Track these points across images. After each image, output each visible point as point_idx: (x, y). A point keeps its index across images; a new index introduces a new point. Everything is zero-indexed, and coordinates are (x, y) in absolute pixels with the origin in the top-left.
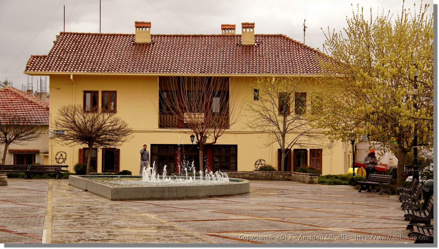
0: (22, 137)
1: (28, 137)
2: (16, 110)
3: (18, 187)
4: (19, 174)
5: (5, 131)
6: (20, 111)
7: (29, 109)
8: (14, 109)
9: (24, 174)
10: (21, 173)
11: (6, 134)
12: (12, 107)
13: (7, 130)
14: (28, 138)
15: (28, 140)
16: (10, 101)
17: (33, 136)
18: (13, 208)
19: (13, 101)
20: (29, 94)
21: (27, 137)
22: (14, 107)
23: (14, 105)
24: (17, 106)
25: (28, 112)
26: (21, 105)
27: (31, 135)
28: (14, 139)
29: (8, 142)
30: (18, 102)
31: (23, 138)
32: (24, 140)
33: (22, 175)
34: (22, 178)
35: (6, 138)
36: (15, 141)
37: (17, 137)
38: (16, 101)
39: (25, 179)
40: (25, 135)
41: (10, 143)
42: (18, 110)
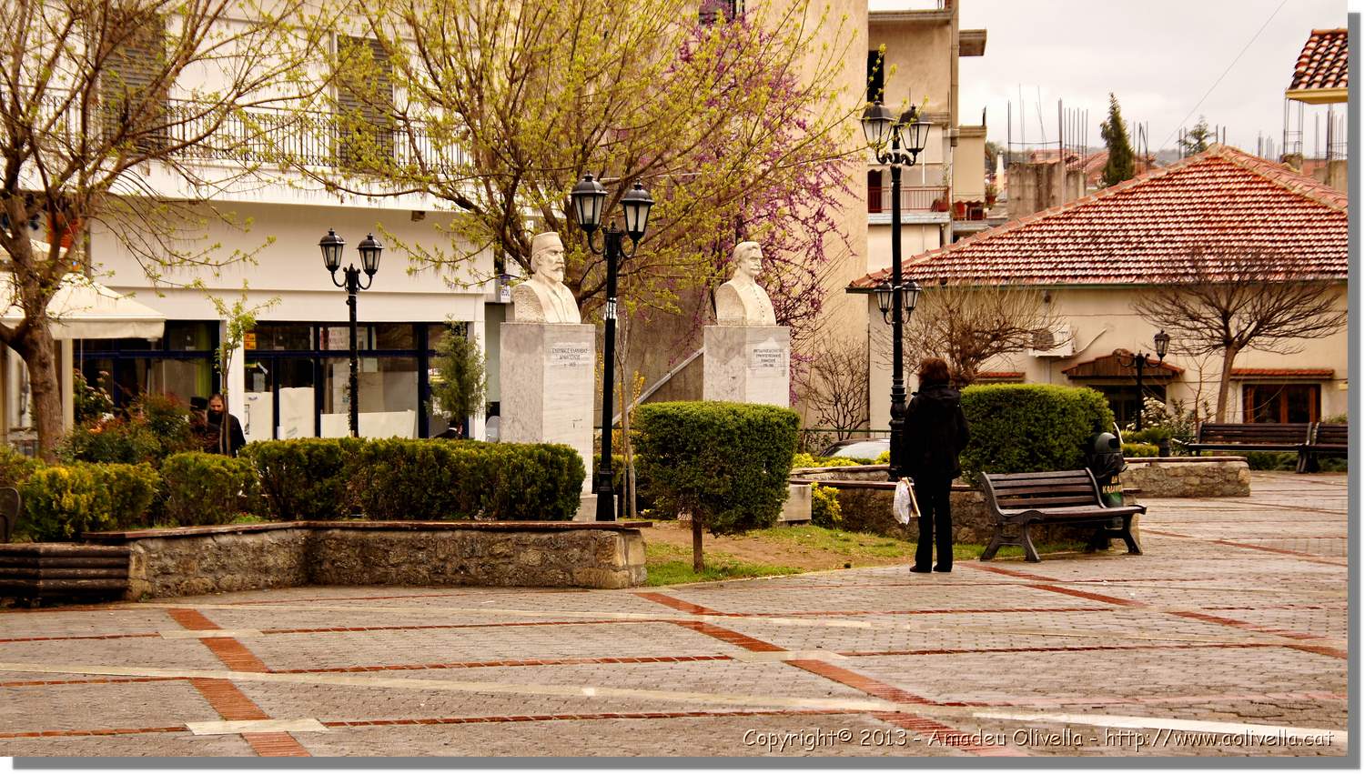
0: (1285, 323)
1: (1303, 325)
2: (1248, 228)
3: (1292, 502)
4: (1273, 457)
5: (1224, 303)
6: (1263, 231)
7: (1295, 224)
8: (1242, 225)
9: (1294, 455)
10: (1282, 454)
11: (1226, 316)
12: (1235, 218)
13: (1229, 303)
14: (1304, 329)
15: (1304, 334)
16: (1227, 199)
17: (1322, 321)
18: (1312, 574)
19: (1238, 199)
20: (1288, 169)
21: (1299, 326)
22: (1240, 218)
23: (1242, 212)
24: (1253, 215)
25: (1292, 235)
26: (1265, 211)
27: (1312, 320)
28: (1256, 333)
29: (1231, 345)
30: (1255, 199)
31: (1285, 328)
32: (1289, 334)
33: (1288, 460)
34: (1288, 469)
35: (1226, 328)
36: (1256, 339)
37: (1264, 324)
38: (1248, 199)
39: (1300, 473)
40: (1293, 318)
41: (1242, 346)
42: (1255, 228)
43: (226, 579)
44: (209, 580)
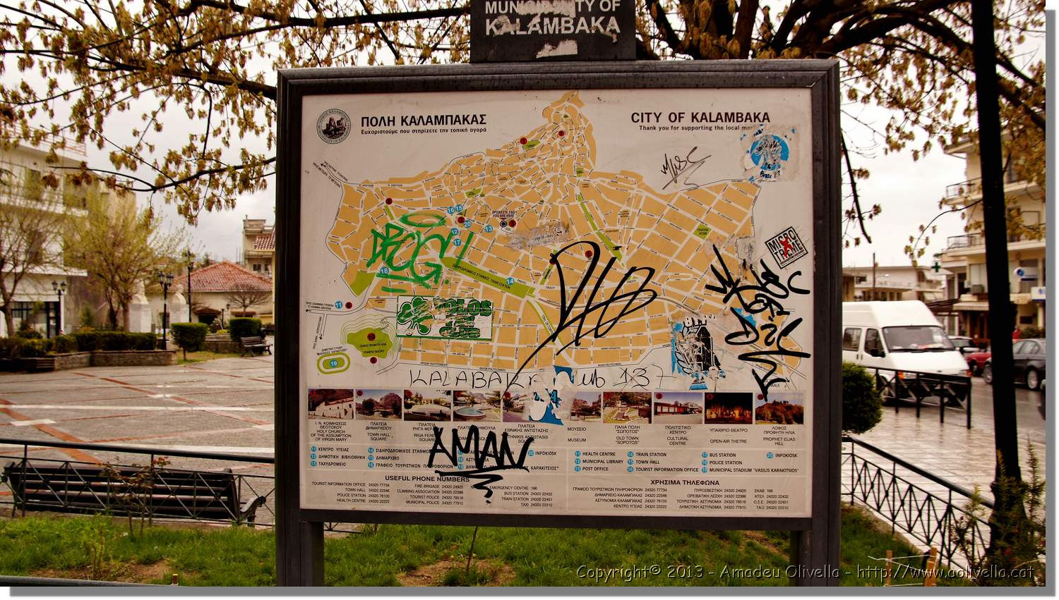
5: (243, 297)
11: (244, 300)
35: (244, 303)
43: (74, 365)
44: (70, 366)
